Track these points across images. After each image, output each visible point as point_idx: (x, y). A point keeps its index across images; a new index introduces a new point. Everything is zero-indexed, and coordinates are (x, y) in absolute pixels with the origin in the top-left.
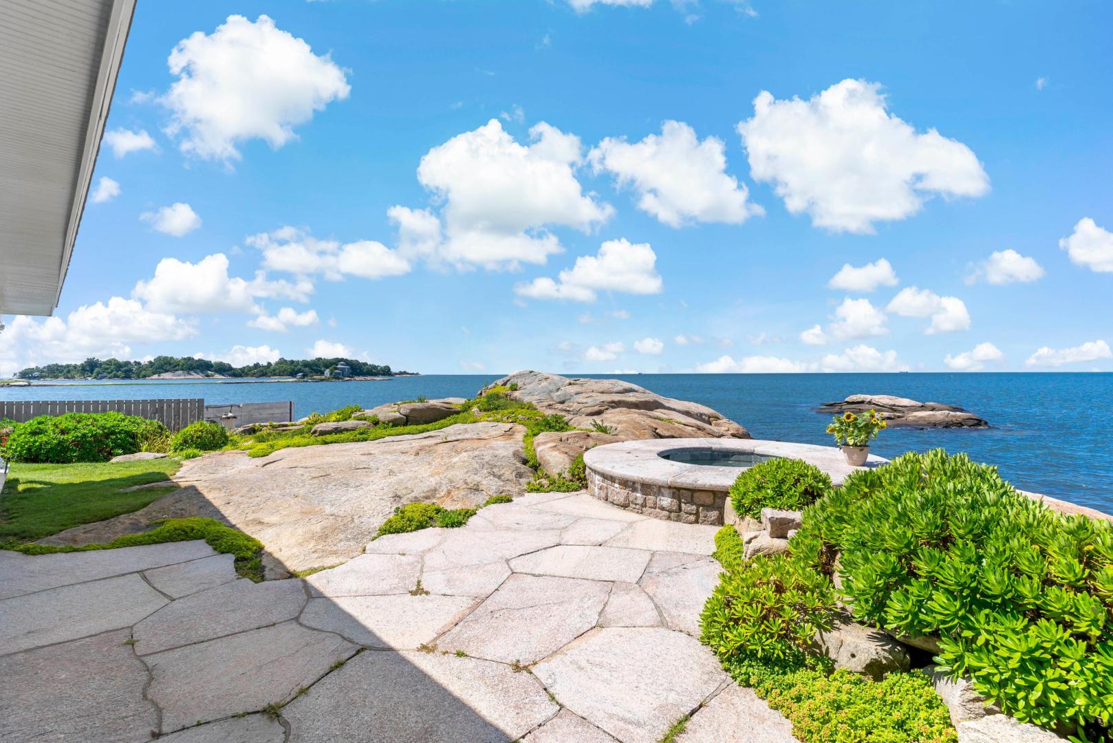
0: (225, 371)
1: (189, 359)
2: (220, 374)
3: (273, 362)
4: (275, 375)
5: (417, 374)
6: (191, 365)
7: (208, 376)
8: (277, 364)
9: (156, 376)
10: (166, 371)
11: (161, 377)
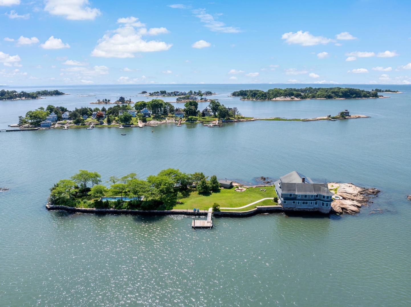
9: (274, 99)
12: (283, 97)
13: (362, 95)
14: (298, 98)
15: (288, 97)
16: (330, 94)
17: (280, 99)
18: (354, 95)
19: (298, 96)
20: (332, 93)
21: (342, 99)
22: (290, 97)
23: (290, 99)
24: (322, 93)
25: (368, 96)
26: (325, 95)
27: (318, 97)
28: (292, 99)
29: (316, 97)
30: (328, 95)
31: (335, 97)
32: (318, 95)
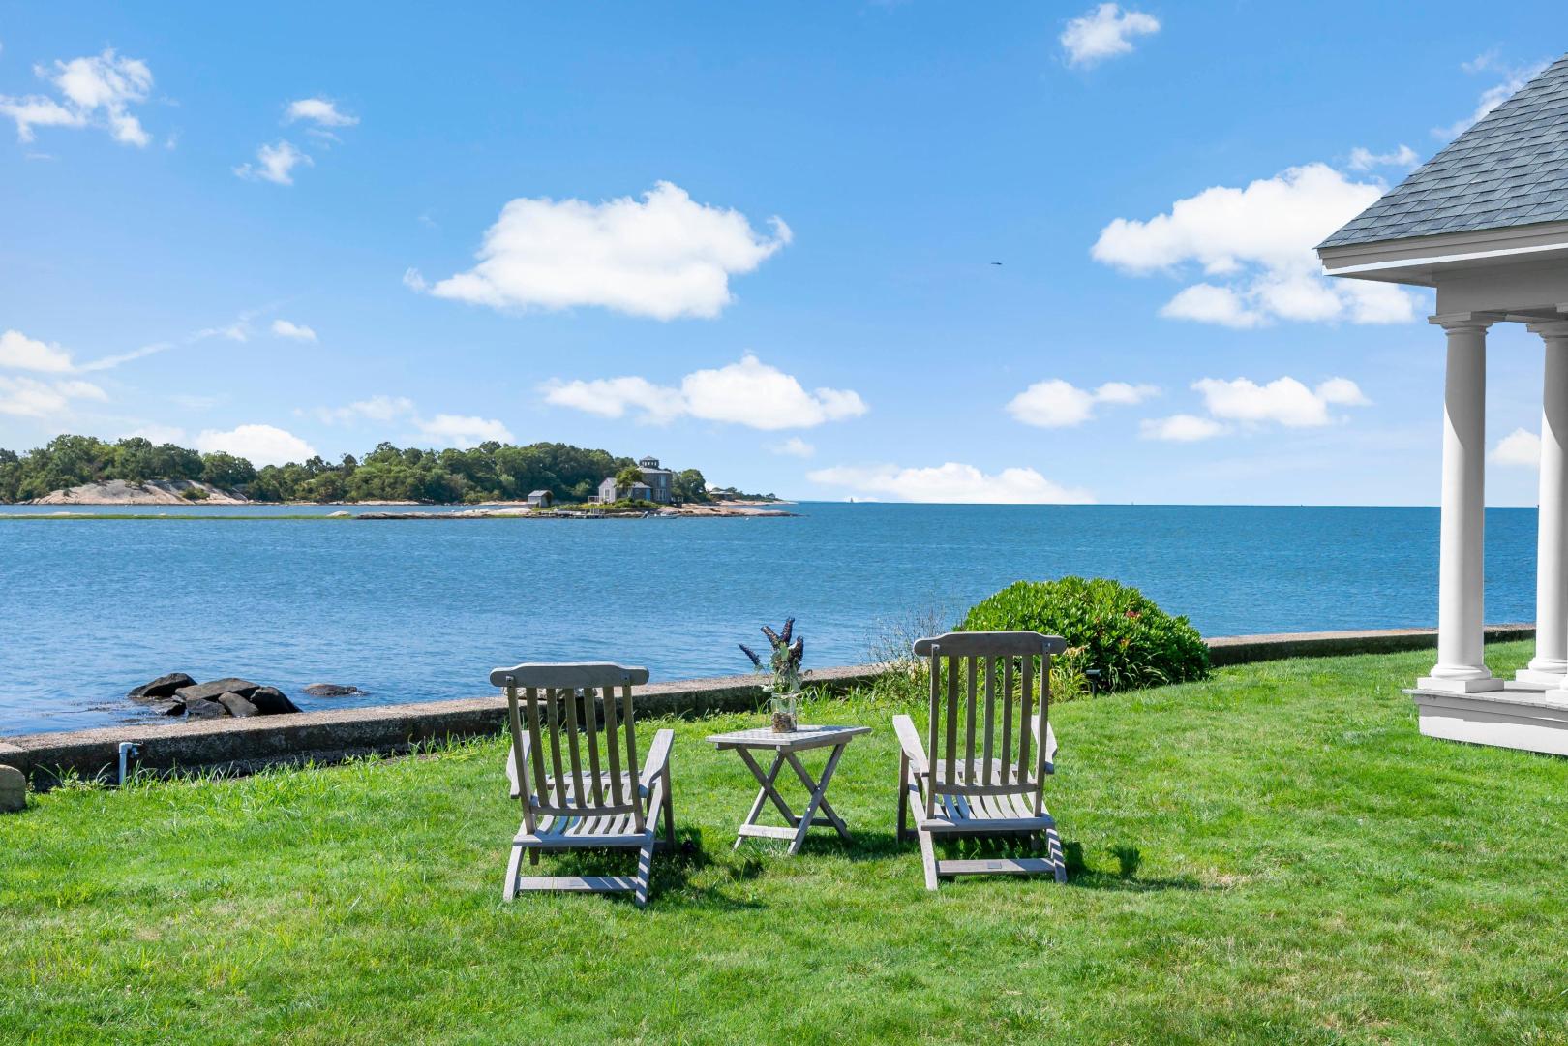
0: (235, 482)
1: (140, 444)
2: (226, 491)
3: (360, 456)
4: (370, 495)
5: (771, 498)
6: (147, 463)
7: (191, 496)
8: (372, 459)
9: (57, 496)
10: (84, 480)
11: (71, 499)
12: (119, 483)
14: (230, 495)
15: (157, 485)
16: (440, 471)
17: (104, 494)
20: (453, 472)
22: (174, 484)
23: (176, 501)
24: (390, 471)
26: (410, 481)
29: (354, 493)
30: (428, 479)
31: (472, 495)
32: (366, 481)
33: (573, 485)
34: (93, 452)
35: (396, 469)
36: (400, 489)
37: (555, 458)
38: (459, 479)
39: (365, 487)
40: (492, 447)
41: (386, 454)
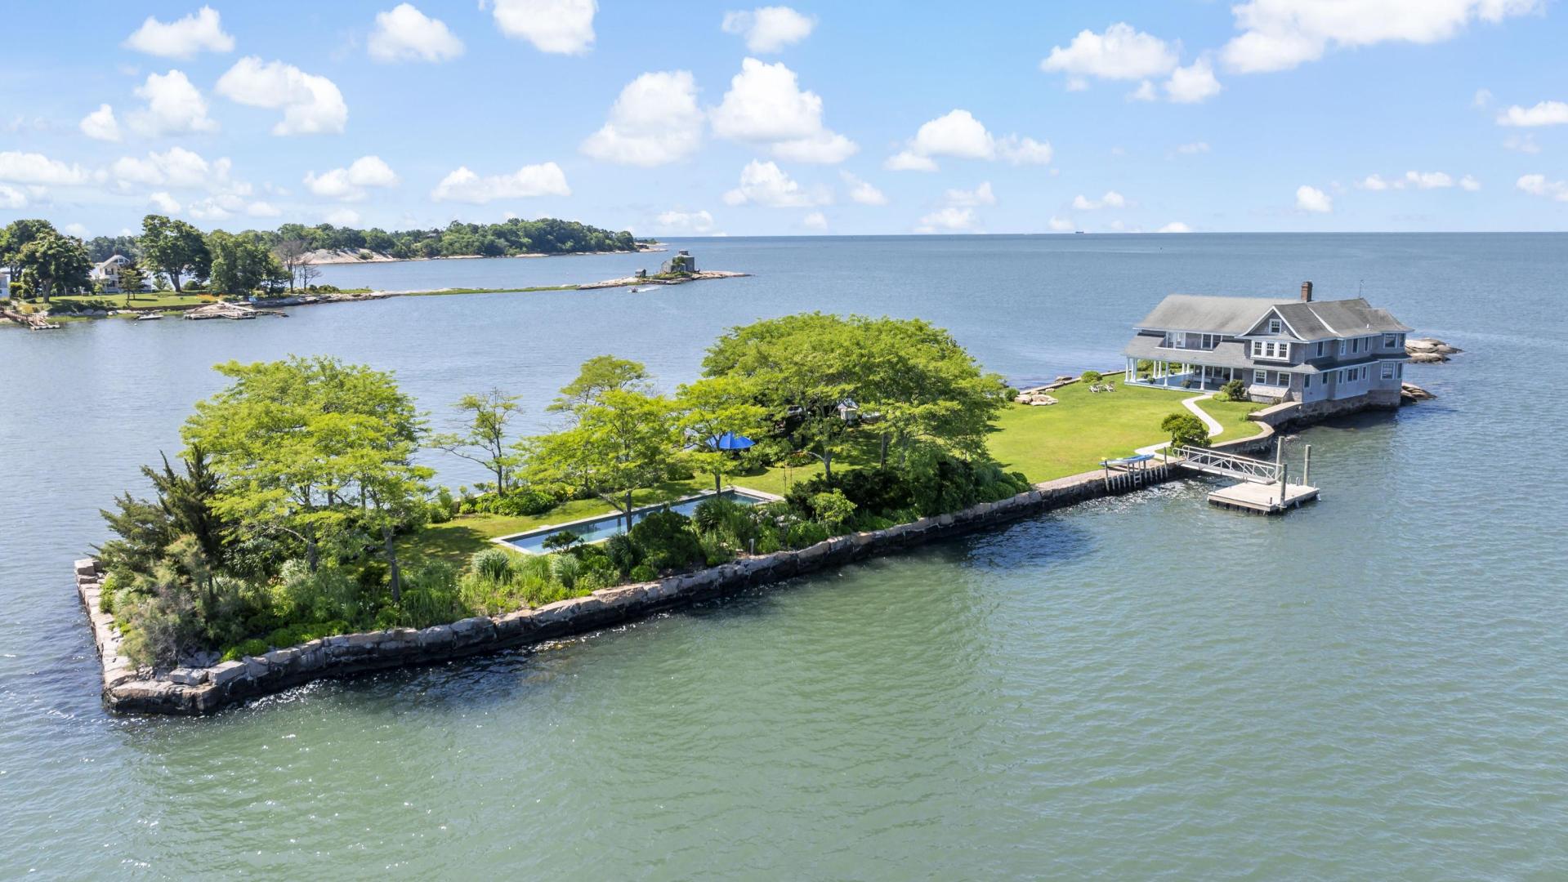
2: (381, 254)
3: (443, 228)
6: (335, 238)
8: (450, 231)
12: (323, 252)
13: (593, 242)
14: (384, 255)
15: (344, 252)
18: (569, 244)
19: (385, 248)
20: (499, 238)
21: (536, 255)
22: (353, 251)
23: (356, 261)
24: (462, 237)
25: (609, 245)
26: (477, 244)
27: (454, 253)
28: (363, 257)
29: (445, 252)
30: (486, 242)
31: (512, 251)
32: (451, 244)
33: (564, 243)
34: (303, 233)
35: (466, 237)
36: (471, 249)
37: (552, 228)
38: (502, 242)
39: (450, 247)
40: (515, 222)
41: (457, 228)
